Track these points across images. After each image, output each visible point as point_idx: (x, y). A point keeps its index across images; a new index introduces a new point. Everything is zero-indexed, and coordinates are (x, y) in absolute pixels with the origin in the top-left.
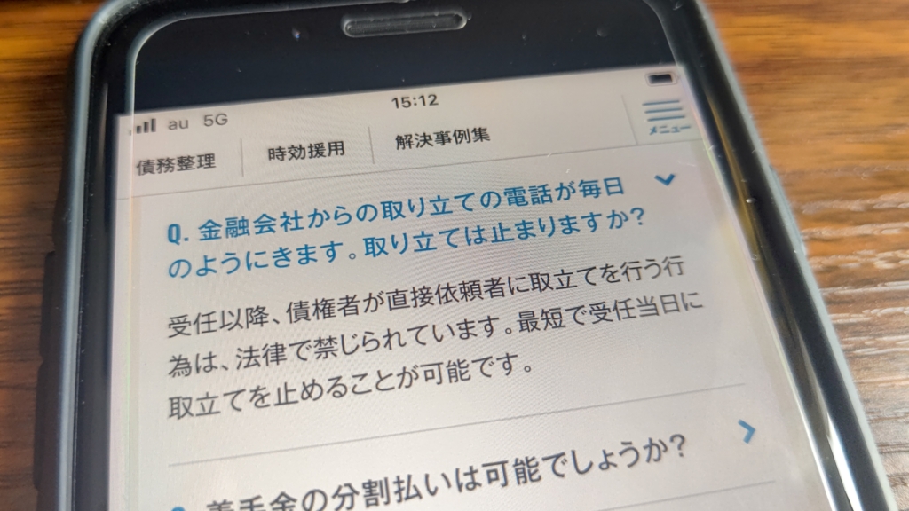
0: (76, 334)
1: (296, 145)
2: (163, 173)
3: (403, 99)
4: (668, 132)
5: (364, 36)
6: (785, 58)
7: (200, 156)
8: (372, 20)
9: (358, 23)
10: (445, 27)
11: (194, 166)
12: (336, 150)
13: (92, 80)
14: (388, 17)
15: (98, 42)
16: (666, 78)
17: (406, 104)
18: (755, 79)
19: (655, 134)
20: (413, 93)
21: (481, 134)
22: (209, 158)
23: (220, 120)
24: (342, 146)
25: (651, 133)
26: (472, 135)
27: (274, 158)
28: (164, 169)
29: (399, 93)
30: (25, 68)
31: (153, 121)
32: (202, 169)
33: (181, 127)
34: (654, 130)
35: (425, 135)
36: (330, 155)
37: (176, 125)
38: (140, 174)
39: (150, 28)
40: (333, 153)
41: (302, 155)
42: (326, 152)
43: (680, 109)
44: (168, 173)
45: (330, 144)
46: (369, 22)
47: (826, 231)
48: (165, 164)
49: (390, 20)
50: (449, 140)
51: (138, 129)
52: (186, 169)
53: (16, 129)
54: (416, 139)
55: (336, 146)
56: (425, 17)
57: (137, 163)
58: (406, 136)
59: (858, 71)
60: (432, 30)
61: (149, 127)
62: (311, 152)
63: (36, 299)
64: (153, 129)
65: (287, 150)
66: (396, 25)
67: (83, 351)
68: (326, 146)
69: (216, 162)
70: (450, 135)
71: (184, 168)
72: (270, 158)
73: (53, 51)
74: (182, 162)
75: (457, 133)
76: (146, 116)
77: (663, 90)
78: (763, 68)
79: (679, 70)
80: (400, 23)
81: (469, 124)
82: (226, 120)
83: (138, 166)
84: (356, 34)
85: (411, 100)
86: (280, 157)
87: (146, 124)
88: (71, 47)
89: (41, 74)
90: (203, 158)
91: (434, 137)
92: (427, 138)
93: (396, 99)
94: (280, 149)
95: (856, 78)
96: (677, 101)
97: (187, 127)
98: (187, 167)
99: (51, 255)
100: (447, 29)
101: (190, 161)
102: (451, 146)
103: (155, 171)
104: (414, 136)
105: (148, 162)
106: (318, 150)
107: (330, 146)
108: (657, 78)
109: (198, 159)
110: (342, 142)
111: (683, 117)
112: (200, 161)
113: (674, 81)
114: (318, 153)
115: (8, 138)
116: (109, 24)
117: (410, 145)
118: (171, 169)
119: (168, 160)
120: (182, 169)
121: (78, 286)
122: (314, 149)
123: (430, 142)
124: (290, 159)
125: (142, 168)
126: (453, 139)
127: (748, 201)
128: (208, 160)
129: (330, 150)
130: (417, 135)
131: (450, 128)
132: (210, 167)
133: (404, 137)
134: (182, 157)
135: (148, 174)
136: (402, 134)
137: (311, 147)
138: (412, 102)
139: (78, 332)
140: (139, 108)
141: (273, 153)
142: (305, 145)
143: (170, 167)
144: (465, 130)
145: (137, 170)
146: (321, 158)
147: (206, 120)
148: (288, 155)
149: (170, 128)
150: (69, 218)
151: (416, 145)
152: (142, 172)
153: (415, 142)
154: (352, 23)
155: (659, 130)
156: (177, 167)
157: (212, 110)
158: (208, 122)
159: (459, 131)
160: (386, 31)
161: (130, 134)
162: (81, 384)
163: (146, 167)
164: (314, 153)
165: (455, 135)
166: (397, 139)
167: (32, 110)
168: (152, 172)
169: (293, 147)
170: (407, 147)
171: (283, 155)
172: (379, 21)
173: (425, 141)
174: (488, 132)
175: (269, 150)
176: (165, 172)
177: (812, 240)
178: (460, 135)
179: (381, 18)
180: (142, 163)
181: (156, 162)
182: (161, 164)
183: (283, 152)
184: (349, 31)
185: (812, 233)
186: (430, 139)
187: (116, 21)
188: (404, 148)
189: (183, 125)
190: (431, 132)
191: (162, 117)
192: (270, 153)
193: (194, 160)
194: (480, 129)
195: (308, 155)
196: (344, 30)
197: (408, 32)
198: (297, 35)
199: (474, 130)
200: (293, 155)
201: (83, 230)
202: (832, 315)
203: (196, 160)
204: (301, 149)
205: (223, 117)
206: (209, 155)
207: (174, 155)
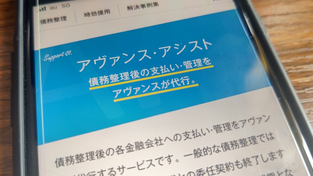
1: (94, 12)
2: (49, 23)
7: (62, 17)
21: (156, 4)
22: (65, 18)
23: (67, 6)
24: (109, 11)
26: (153, 5)
27: (86, 16)
28: (49, 22)
31: (45, 8)
32: (62, 21)
33: (55, 9)
35: (137, 6)
36: (105, 14)
37: (53, 8)
38: (42, 24)
41: (96, 15)
42: (104, 13)
44: (51, 23)
48: (50, 20)
50: (145, 7)
51: (40, 10)
55: (107, 11)
57: (40, 21)
58: (131, 7)
61: (44, 9)
65: (91, 14)
67: (26, 80)
68: (104, 11)
69: (67, 19)
70: (146, 5)
71: (56, 21)
72: (85, 16)
75: (148, 5)
76: (43, 6)
82: (70, 6)
86: (89, 16)
87: (43, 9)
90: (63, 18)
91: (140, 6)
94: (88, 13)
97: (57, 8)
99: (13, 53)
101: (59, 19)
103: (47, 23)
104: (133, 6)
105: (44, 20)
106: (101, 13)
112: (62, 19)
119: (51, 19)
120: (56, 22)
121: (23, 60)
122: (100, 13)
123: (139, 8)
124: (92, 16)
130: (134, 6)
131: (145, 3)
132: (65, 20)
133: (130, 7)
134: (55, 18)
135: (45, 24)
136: (129, 6)
140: (40, 4)
142: (97, 12)
143: (52, 21)
144: (150, 3)
145: (40, 23)
146: (102, 15)
147: (63, 6)
148: (91, 15)
149: (51, 9)
150: (18, 39)
151: (134, 9)
156: (54, 21)
157: (65, 3)
158: (64, 7)
161: (38, 12)
162: (25, 90)
163: (43, 22)
164: (100, 14)
166: (128, 8)
168: (45, 23)
169: (93, 12)
170: (131, 10)
173: (137, 8)
174: (158, 3)
175: (85, 14)
178: (149, 5)
181: (47, 20)
182: (48, 20)
188: (130, 10)
189: (55, 8)
190: (139, 5)
191: (48, 6)
192: (85, 15)
195: (98, 14)
199: (154, 3)
201: (24, 43)
203: (60, 19)
204: (95, 12)
205: (69, 5)
206: (65, 17)
207: (53, 17)
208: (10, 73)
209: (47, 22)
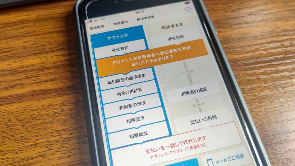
1: (119, 22)
4: (189, 13)
15: (78, 7)
16: (188, 3)
17: (138, 13)
20: (139, 11)
24: (127, 21)
26: (151, 17)
29: (137, 11)
31: (91, 20)
34: (186, 13)
35: (142, 18)
37: (96, 21)
39: (88, 3)
40: (126, 23)
41: (120, 24)
42: (124, 23)
43: (191, 8)
51: (89, 22)
64: (92, 22)
68: (124, 22)
69: (104, 26)
76: (90, 20)
77: (188, 5)
81: (151, 15)
82: (105, 19)
87: (90, 21)
91: (144, 18)
97: (98, 21)
102: (147, 19)
104: (140, 18)
108: (186, 3)
122: (122, 22)
128: (103, 26)
131: (147, 16)
132: (103, 28)
135: (92, 30)
136: (138, 18)
140: (89, 17)
142: (120, 22)
148: (117, 24)
151: (141, 20)
155: (187, 13)
156: (97, 28)
157: (102, 17)
163: (91, 28)
168: (93, 29)
170: (139, 20)
174: (154, 16)
178: (149, 17)
190: (144, 17)
191: (93, 19)
198: (116, 2)
203: (100, 26)
207: (96, 26)
209: (93, 28)
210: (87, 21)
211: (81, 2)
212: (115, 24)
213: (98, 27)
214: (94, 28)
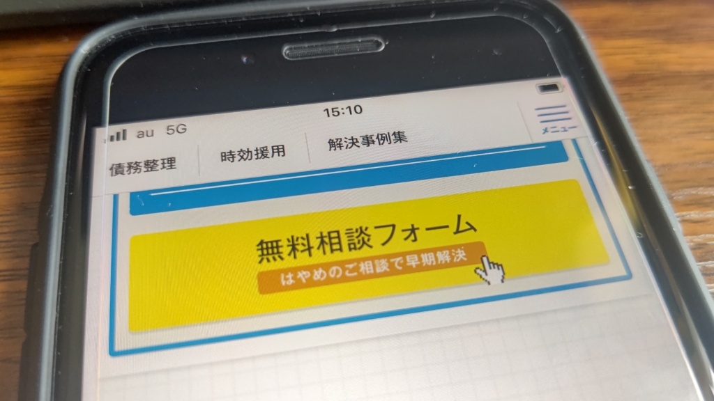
0: (55, 312)
1: (245, 149)
2: (132, 174)
3: (333, 109)
4: (558, 131)
5: (300, 59)
6: (649, 72)
7: (163, 160)
8: (306, 45)
9: (295, 48)
10: (367, 50)
11: (157, 168)
12: (278, 152)
13: (74, 99)
14: (319, 44)
15: (80, 68)
16: (554, 87)
17: (336, 114)
18: (626, 90)
19: (546, 133)
20: (341, 104)
21: (400, 137)
22: (171, 160)
23: (180, 130)
24: (283, 148)
25: (544, 133)
26: (393, 138)
27: (225, 160)
28: (132, 171)
29: (330, 105)
30: (21, 93)
31: (124, 131)
32: (165, 169)
33: (147, 136)
34: (546, 131)
35: (352, 139)
36: (273, 156)
37: (143, 134)
38: (112, 175)
39: (124, 57)
40: (276, 154)
41: (249, 157)
42: (270, 155)
43: (567, 112)
44: (136, 173)
45: (273, 147)
46: (305, 48)
47: (694, 214)
48: (134, 167)
49: (322, 46)
50: (373, 142)
51: (112, 138)
52: (151, 171)
53: (11, 142)
54: (346, 142)
55: (278, 149)
56: (350, 43)
57: (110, 166)
58: (337, 139)
59: (709, 82)
60: (357, 53)
61: (121, 136)
62: (257, 154)
63: (23, 285)
64: (124, 138)
65: (237, 153)
66: (326, 50)
67: (60, 328)
68: (270, 150)
69: (176, 164)
70: (374, 138)
71: (150, 169)
72: (222, 160)
73: (44, 79)
74: (148, 165)
75: (380, 137)
76: (118, 128)
77: (551, 98)
78: (631, 80)
79: (563, 81)
80: (330, 49)
81: (389, 129)
82: (185, 129)
83: (111, 169)
84: (293, 57)
85: (340, 110)
86: (231, 159)
87: (118, 134)
88: (58, 76)
89: (33, 98)
90: (166, 161)
91: (360, 140)
92: (355, 141)
93: (327, 110)
94: (231, 152)
95: (708, 87)
96: (564, 106)
97: (152, 135)
98: (152, 169)
99: (35, 245)
100: (368, 52)
101: (155, 164)
102: (375, 147)
103: (125, 172)
104: (344, 140)
105: (119, 165)
106: (262, 153)
107: (273, 149)
108: (546, 88)
109: (162, 162)
110: (283, 146)
111: (570, 119)
112: (163, 163)
113: (560, 90)
114: (263, 155)
115: (5, 150)
116: (90, 54)
117: (340, 147)
118: (138, 171)
119: (136, 163)
120: (148, 171)
121: (58, 271)
122: (259, 152)
123: (357, 144)
124: (239, 161)
125: (114, 170)
126: (377, 141)
127: (630, 187)
128: (170, 162)
129: (273, 152)
130: (346, 138)
131: (373, 131)
132: (172, 168)
133: (335, 141)
134: (148, 161)
135: (119, 176)
136: (334, 138)
137: (257, 150)
138: (341, 111)
139: (57, 311)
140: (113, 121)
141: (225, 156)
142: (252, 149)
143: (137, 169)
144: (387, 133)
145: (110, 171)
146: (266, 159)
147: (168, 129)
148: (238, 158)
149: (138, 137)
150: (51, 213)
151: (345, 147)
152: (114, 174)
153: (345, 144)
154: (290, 49)
155: (550, 130)
156: (144, 169)
157: (174, 122)
158: (170, 132)
159: (382, 135)
160: (318, 55)
161: (105, 142)
162: (58, 356)
163: (117, 169)
164: (260, 155)
165: (378, 138)
166: (329, 142)
167: (26, 127)
168: (122, 174)
169: (241, 150)
170: (338, 149)
171: (233, 157)
172: (312, 47)
173: (353, 143)
174: (406, 134)
175: (222, 153)
176: (134, 173)
177: (684, 221)
178: (383, 138)
179: (314, 44)
180: (115, 166)
181: (126, 165)
183: (233, 155)
184: (288, 55)
185: (683, 216)
186: (357, 142)
187: (95, 51)
188: (335, 150)
189: (150, 134)
190: (358, 136)
191: (132, 128)
192: (222, 156)
193: (158, 163)
194: (399, 132)
195: (255, 157)
196: (284, 54)
197: (337, 55)
198: (244, 59)
199: (394, 133)
200: (242, 157)
201: (63, 223)
202: (708, 285)
203: (159, 163)
204: (248, 152)
205: (183, 127)
206: (171, 158)
207: (141, 159)
208: (25, 290)
209: (126, 169)
210: (103, 134)
211: (96, 47)
212: (227, 156)
213: (147, 163)
214: (130, 167)
